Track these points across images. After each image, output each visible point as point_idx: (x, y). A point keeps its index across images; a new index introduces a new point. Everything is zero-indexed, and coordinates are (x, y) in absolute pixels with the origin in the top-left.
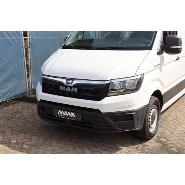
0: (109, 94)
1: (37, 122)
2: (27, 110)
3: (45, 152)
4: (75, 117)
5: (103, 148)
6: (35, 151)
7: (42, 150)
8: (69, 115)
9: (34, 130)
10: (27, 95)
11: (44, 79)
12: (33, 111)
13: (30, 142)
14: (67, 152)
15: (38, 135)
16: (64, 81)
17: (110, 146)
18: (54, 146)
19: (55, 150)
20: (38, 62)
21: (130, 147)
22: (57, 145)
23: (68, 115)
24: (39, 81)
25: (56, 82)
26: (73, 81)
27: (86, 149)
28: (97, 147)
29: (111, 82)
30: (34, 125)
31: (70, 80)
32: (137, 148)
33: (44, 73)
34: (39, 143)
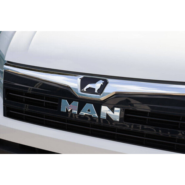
16: (74, 83)
26: (106, 83)
31: (95, 81)
33: (7, 58)
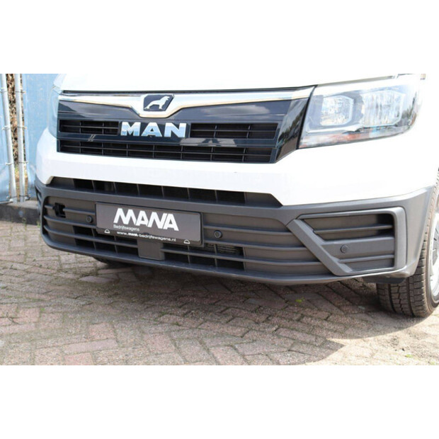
1: (41, 270)
2: (10, 241)
3: (64, 360)
4: (176, 229)
5: (277, 341)
6: (27, 357)
7: (54, 354)
8: (154, 222)
9: (28, 292)
10: (11, 200)
12: (30, 244)
13: (12, 327)
14: (151, 358)
15: (40, 307)
17: (299, 335)
18: (98, 337)
19: (103, 351)
21: (370, 338)
22: (111, 335)
23: (150, 225)
27: (218, 346)
28: (254, 341)
30: (28, 281)
31: (158, 98)
32: (394, 342)
34: (45, 330)
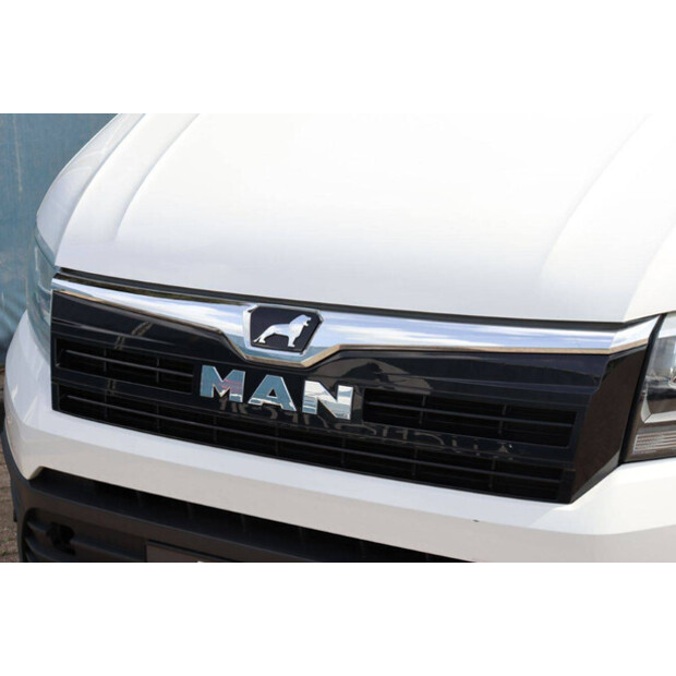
0: (638, 444)
11: (62, 304)
16: (233, 324)
20: (19, 171)
24: (25, 318)
25: (140, 322)
26: (315, 323)
29: (662, 334)
31: (286, 317)
33: (62, 261)
